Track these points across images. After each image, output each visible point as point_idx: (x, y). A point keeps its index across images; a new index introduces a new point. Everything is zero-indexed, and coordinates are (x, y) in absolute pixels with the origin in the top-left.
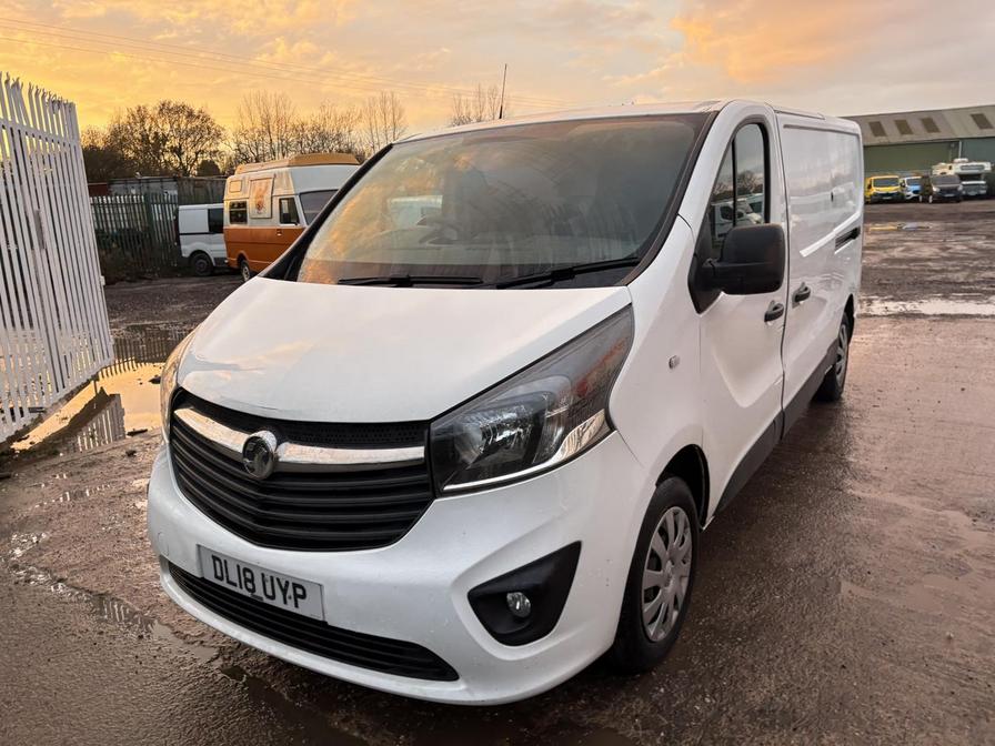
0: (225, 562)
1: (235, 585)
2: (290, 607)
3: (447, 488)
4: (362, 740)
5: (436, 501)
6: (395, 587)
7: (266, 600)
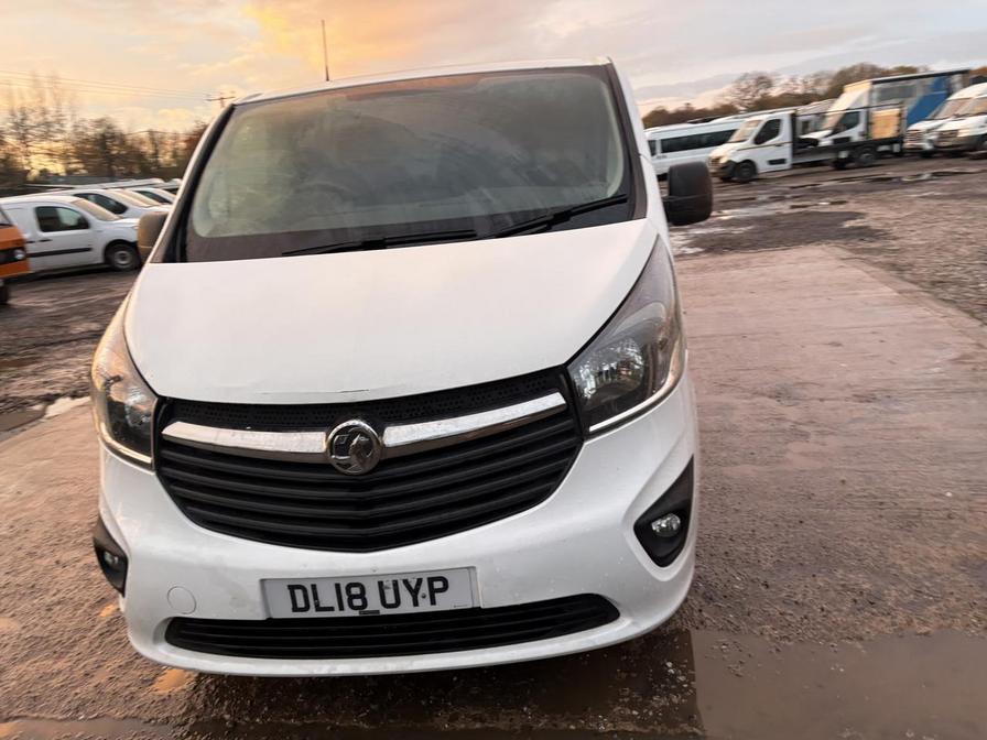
0: (314, 587)
1: (331, 609)
2: (425, 606)
3: (592, 429)
4: (488, 728)
5: (586, 443)
6: (565, 541)
7: (384, 611)
